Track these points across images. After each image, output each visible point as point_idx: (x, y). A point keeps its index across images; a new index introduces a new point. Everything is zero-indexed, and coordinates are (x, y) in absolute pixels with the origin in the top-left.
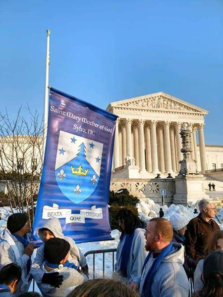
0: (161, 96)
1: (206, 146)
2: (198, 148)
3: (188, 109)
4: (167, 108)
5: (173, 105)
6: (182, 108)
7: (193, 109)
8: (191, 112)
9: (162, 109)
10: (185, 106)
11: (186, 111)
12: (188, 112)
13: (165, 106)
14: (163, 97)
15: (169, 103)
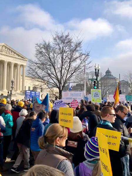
0: (4, 45)
1: (26, 76)
2: (22, 77)
3: (18, 56)
4: (6, 53)
5: (10, 52)
6: (15, 55)
7: (21, 56)
8: (20, 58)
9: (3, 53)
10: (17, 54)
11: (17, 57)
12: (18, 57)
13: (6, 52)
14: (5, 46)
15: (8, 50)
